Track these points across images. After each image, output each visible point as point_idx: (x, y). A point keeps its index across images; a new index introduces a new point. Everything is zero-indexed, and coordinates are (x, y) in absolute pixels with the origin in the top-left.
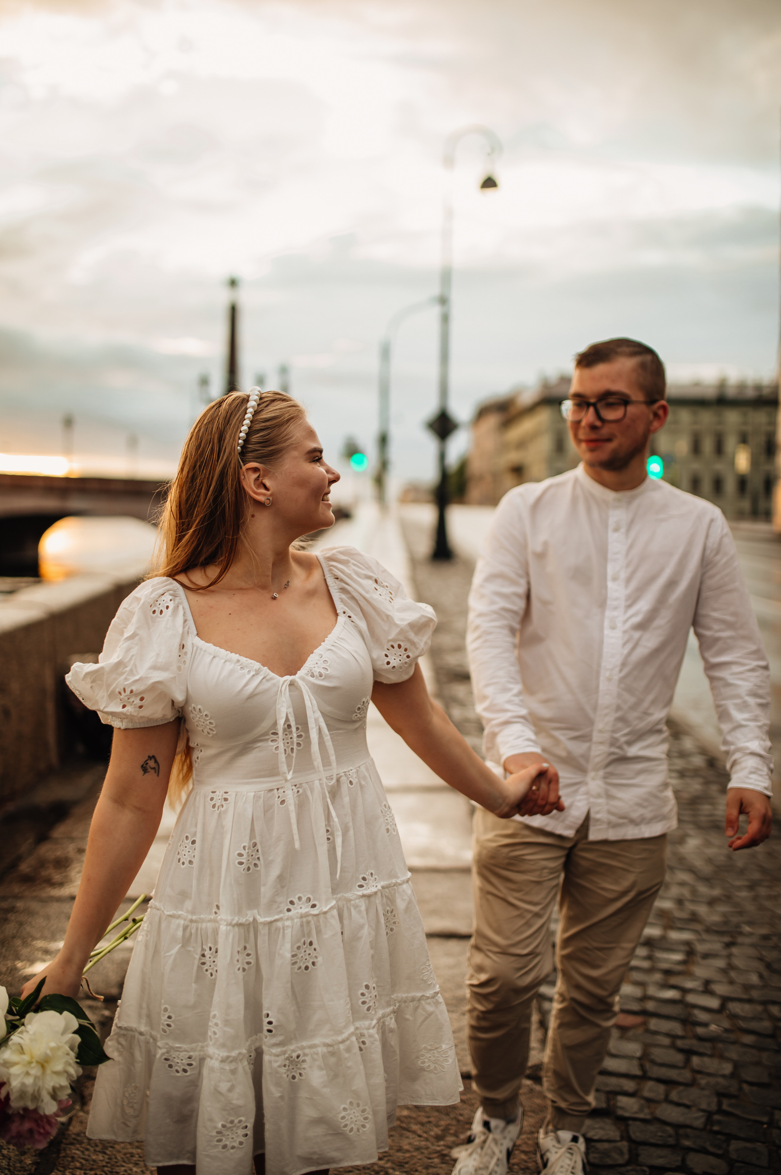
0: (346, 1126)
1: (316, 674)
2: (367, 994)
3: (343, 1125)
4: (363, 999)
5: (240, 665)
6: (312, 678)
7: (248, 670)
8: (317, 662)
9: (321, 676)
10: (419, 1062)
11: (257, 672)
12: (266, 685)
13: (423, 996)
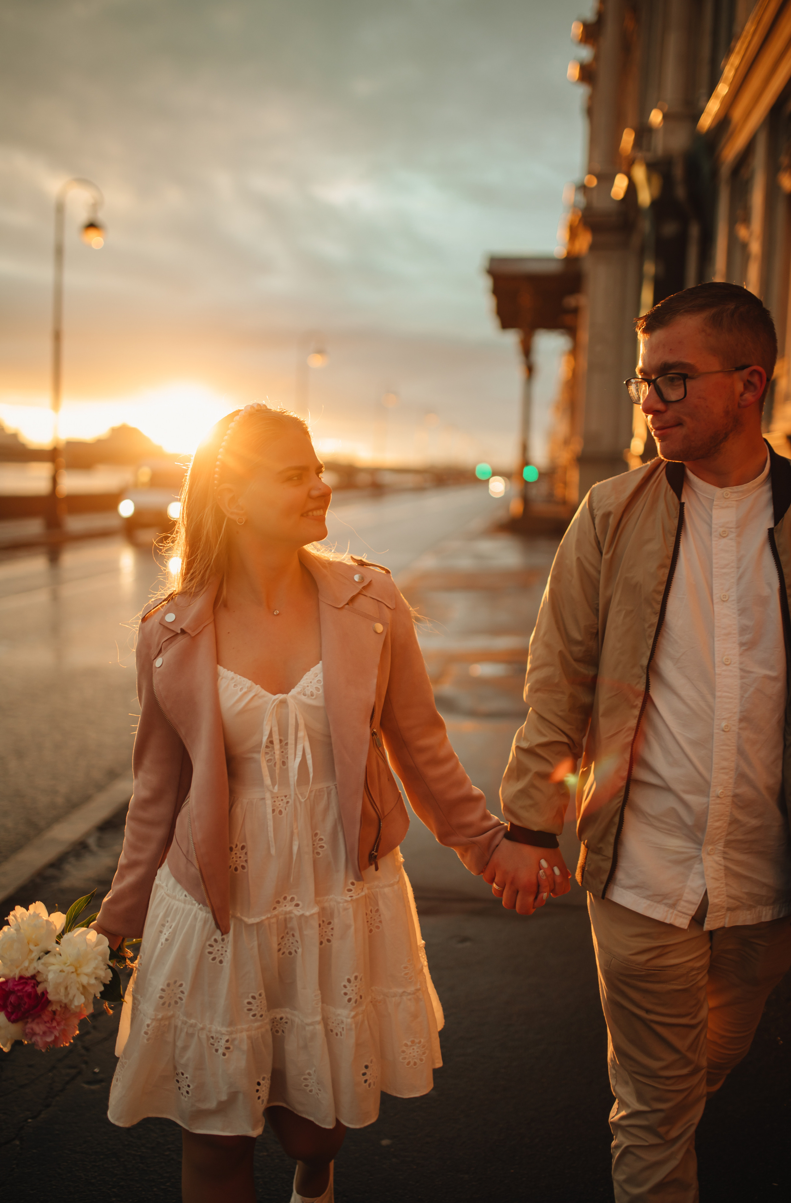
0: (307, 1086)
1: (308, 693)
2: (348, 987)
3: (304, 1084)
4: (345, 990)
5: (235, 682)
6: (304, 697)
7: (241, 687)
8: (310, 680)
9: (312, 695)
10: (401, 1058)
11: (250, 690)
12: (257, 703)
13: (404, 992)
